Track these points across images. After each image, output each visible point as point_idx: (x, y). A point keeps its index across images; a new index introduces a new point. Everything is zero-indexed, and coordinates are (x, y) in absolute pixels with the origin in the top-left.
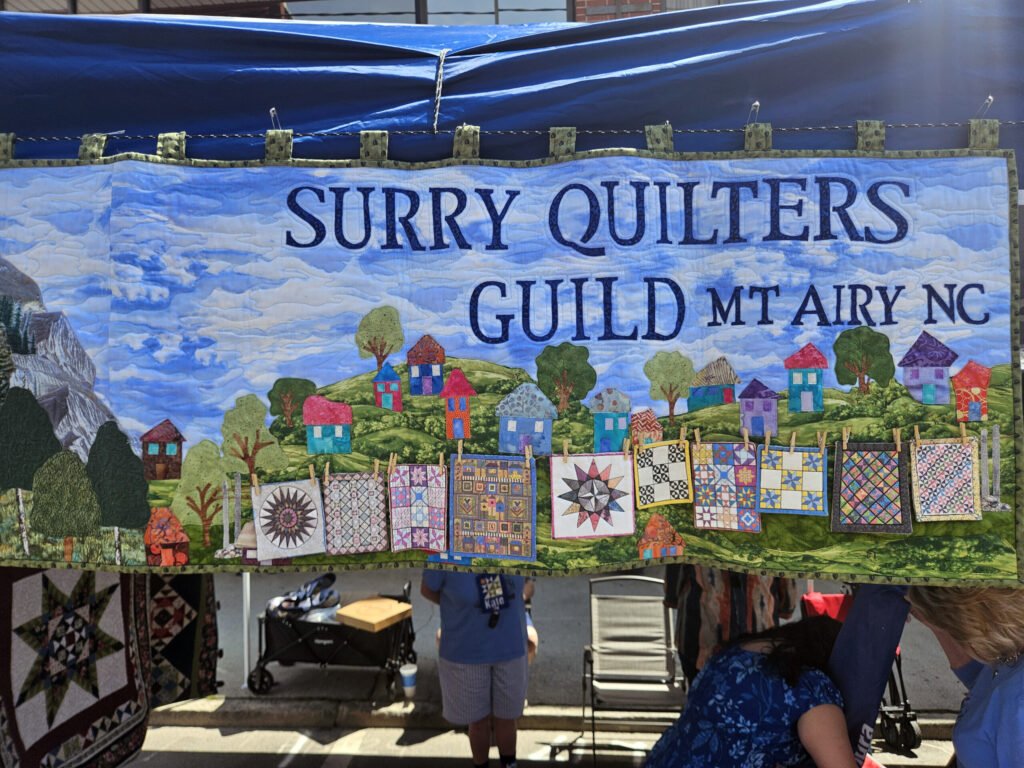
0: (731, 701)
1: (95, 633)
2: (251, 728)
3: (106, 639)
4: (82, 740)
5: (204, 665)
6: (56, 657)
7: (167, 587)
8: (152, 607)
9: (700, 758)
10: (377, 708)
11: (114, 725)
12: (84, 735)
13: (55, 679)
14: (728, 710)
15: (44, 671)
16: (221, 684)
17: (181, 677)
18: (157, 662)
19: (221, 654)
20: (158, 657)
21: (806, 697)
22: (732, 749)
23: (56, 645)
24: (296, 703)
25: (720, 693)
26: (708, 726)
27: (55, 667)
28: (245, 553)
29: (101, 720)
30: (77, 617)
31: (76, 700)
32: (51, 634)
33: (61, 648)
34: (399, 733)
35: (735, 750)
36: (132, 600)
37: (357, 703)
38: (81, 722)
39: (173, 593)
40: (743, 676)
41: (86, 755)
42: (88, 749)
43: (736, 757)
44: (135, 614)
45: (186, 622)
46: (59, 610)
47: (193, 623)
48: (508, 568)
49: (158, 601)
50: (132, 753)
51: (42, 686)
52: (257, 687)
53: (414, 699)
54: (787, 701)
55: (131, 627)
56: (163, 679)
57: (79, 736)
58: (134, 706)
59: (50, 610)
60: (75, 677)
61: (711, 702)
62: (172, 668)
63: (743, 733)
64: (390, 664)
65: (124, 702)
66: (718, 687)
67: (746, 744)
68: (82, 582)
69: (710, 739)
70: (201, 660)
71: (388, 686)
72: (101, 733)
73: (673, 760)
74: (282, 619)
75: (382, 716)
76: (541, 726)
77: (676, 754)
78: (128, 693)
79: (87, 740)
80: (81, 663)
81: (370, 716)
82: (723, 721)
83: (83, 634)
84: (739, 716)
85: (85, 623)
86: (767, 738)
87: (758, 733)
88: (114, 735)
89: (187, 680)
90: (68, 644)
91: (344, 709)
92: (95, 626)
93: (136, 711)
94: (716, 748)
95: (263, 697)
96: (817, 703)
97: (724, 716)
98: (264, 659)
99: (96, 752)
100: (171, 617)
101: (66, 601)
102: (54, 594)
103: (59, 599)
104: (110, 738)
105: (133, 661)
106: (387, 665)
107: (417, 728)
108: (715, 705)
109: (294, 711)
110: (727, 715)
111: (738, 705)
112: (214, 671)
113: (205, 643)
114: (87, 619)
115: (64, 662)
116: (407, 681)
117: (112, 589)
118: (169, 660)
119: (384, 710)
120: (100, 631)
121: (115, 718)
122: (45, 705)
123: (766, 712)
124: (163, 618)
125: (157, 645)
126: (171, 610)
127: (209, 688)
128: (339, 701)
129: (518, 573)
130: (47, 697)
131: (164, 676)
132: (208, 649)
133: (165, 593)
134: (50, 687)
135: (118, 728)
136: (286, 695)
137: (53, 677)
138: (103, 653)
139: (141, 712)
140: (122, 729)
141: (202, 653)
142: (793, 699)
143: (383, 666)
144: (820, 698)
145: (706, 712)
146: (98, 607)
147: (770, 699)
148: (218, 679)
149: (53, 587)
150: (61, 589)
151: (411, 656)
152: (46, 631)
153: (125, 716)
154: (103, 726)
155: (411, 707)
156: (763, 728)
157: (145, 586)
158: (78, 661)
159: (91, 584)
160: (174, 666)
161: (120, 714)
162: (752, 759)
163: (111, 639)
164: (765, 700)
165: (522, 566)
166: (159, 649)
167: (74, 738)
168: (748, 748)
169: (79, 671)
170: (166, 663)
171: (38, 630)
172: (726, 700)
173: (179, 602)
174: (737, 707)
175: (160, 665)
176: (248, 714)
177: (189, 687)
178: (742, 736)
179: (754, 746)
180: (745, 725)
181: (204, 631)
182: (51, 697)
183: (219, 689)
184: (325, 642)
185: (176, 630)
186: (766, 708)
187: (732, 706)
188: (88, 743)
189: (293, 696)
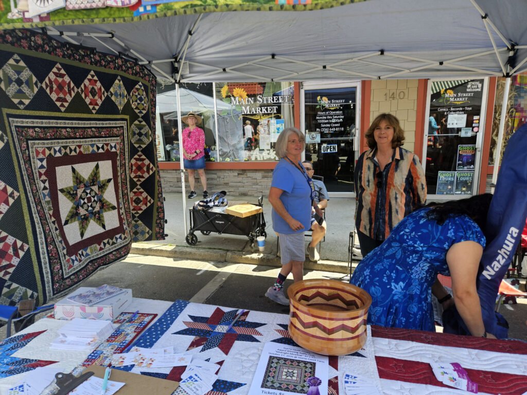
0: (414, 233)
1: (102, 199)
2: (187, 259)
3: (107, 203)
4: (98, 247)
5: (158, 226)
6: (82, 207)
7: (138, 187)
8: (131, 195)
9: (388, 260)
10: (245, 255)
11: (114, 243)
12: (99, 245)
13: (83, 217)
14: (411, 237)
15: (77, 212)
16: (167, 235)
17: (147, 229)
18: (136, 221)
19: (166, 222)
20: (136, 219)
21: (461, 234)
22: (409, 258)
23: (82, 202)
24: (208, 250)
25: (408, 228)
26: (397, 245)
27: (82, 212)
28: (24, 14)
29: (107, 240)
30: (92, 190)
31: (94, 229)
32: (79, 196)
33: (85, 203)
34: (255, 266)
35: (411, 259)
36: (120, 188)
37: (236, 252)
38: (97, 239)
39: (142, 190)
40: (425, 220)
41: (100, 254)
42: (101, 251)
43: (410, 263)
44: (123, 196)
45: (149, 204)
46: (82, 185)
47: (152, 205)
48: (179, 9)
49: (135, 193)
50: (123, 257)
51: (77, 219)
52: (190, 242)
53: (263, 252)
54: (449, 235)
55: (121, 200)
56: (139, 230)
57: (97, 245)
58: (123, 236)
59: (77, 184)
60: (93, 218)
61: (402, 233)
62: (143, 225)
63: (417, 250)
64: (252, 235)
65: (118, 234)
66: (408, 226)
67: (418, 257)
68: (93, 174)
69: (396, 252)
70: (156, 223)
71: (251, 246)
72: (107, 246)
73: (373, 261)
74: (200, 210)
75: (247, 258)
76: (327, 270)
77: (375, 258)
78: (120, 230)
79: (101, 248)
80: (95, 212)
81: (241, 258)
82: (407, 243)
83: (96, 198)
84: (417, 241)
85: (96, 194)
86: (432, 256)
87: (427, 251)
88: (114, 247)
89: (150, 231)
90: (88, 202)
91: (229, 254)
92: (102, 196)
93: (124, 239)
94: (399, 257)
95: (193, 246)
96: (467, 239)
97: (407, 240)
98: (193, 229)
99: (105, 253)
100: (141, 201)
101: (85, 182)
102: (79, 177)
103: (82, 180)
104: (112, 248)
105: (122, 216)
106: (250, 235)
107: (264, 264)
108: (404, 234)
109: (206, 253)
110: (410, 240)
111: (418, 235)
112: (163, 229)
113: (158, 215)
114: (97, 192)
115: (87, 210)
116: (260, 244)
117: (109, 181)
118: (141, 221)
119: (249, 256)
120: (104, 199)
121: (114, 240)
122: (78, 228)
123: (435, 241)
124: (137, 201)
125: (135, 213)
126: (141, 198)
127: (162, 236)
128: (228, 251)
129: (185, 12)
130: (80, 224)
131: (139, 228)
132: (160, 219)
133: (138, 189)
134: (81, 220)
135: (116, 245)
136: (204, 246)
137: (81, 216)
138: (107, 210)
139: (127, 240)
140: (118, 246)
141: (157, 220)
142: (453, 234)
143: (248, 235)
144: (469, 237)
145: (398, 238)
146: (102, 187)
147: (439, 234)
148: (165, 233)
149: (78, 173)
150: (82, 175)
151: (264, 234)
152: (76, 194)
153: (119, 240)
154: (108, 243)
155: (262, 255)
156: (431, 249)
157: (127, 183)
158: (94, 211)
159: (98, 176)
160: (144, 224)
161: (117, 239)
162: (421, 265)
163: (110, 204)
164: (435, 234)
165: (186, 6)
166: (137, 215)
167: (95, 245)
168: (419, 259)
169: (95, 216)
170: (140, 222)
171: (72, 192)
172: (411, 232)
173: (145, 194)
174: (417, 236)
175: (137, 223)
176: (186, 253)
177: (152, 234)
178: (417, 252)
179: (423, 258)
180: (419, 246)
181: (157, 210)
182: (81, 225)
183: (166, 237)
184: (220, 222)
185: (144, 207)
186: (435, 239)
187: (414, 236)
188: (101, 249)
189: (206, 247)
